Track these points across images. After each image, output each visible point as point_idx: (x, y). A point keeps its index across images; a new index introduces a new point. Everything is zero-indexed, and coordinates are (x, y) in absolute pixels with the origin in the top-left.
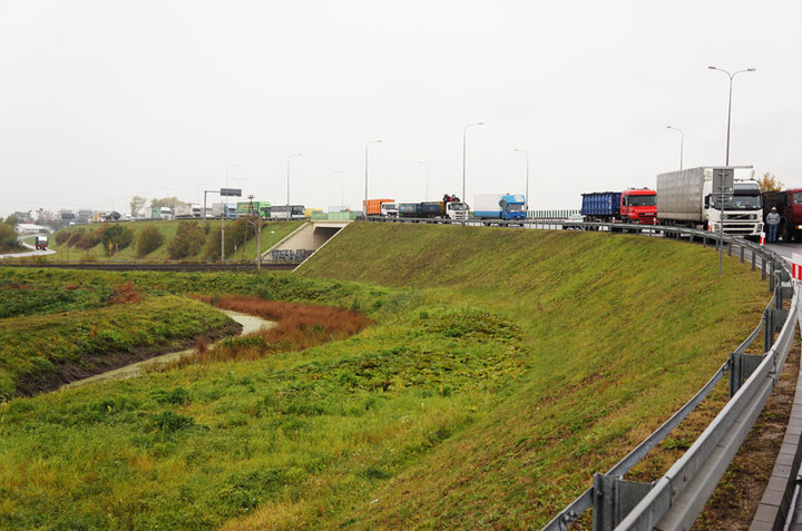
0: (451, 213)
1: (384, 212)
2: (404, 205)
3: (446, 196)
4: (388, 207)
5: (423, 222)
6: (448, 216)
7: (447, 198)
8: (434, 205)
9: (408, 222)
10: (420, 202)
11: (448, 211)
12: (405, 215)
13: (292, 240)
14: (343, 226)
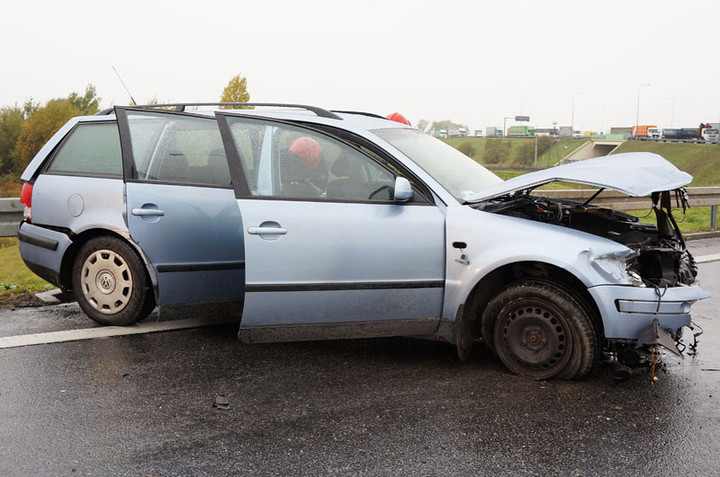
0: (706, 136)
1: (650, 134)
2: (667, 130)
3: (702, 124)
4: (653, 131)
5: (681, 142)
6: (703, 138)
7: (702, 126)
8: (692, 130)
9: (669, 142)
10: (680, 128)
11: (703, 135)
12: (667, 137)
13: (579, 153)
14: (619, 144)
